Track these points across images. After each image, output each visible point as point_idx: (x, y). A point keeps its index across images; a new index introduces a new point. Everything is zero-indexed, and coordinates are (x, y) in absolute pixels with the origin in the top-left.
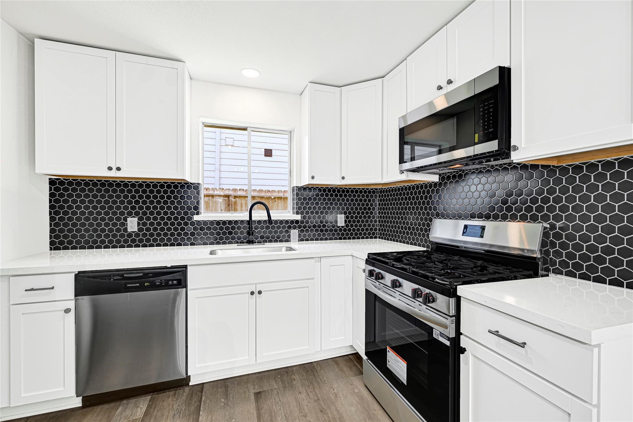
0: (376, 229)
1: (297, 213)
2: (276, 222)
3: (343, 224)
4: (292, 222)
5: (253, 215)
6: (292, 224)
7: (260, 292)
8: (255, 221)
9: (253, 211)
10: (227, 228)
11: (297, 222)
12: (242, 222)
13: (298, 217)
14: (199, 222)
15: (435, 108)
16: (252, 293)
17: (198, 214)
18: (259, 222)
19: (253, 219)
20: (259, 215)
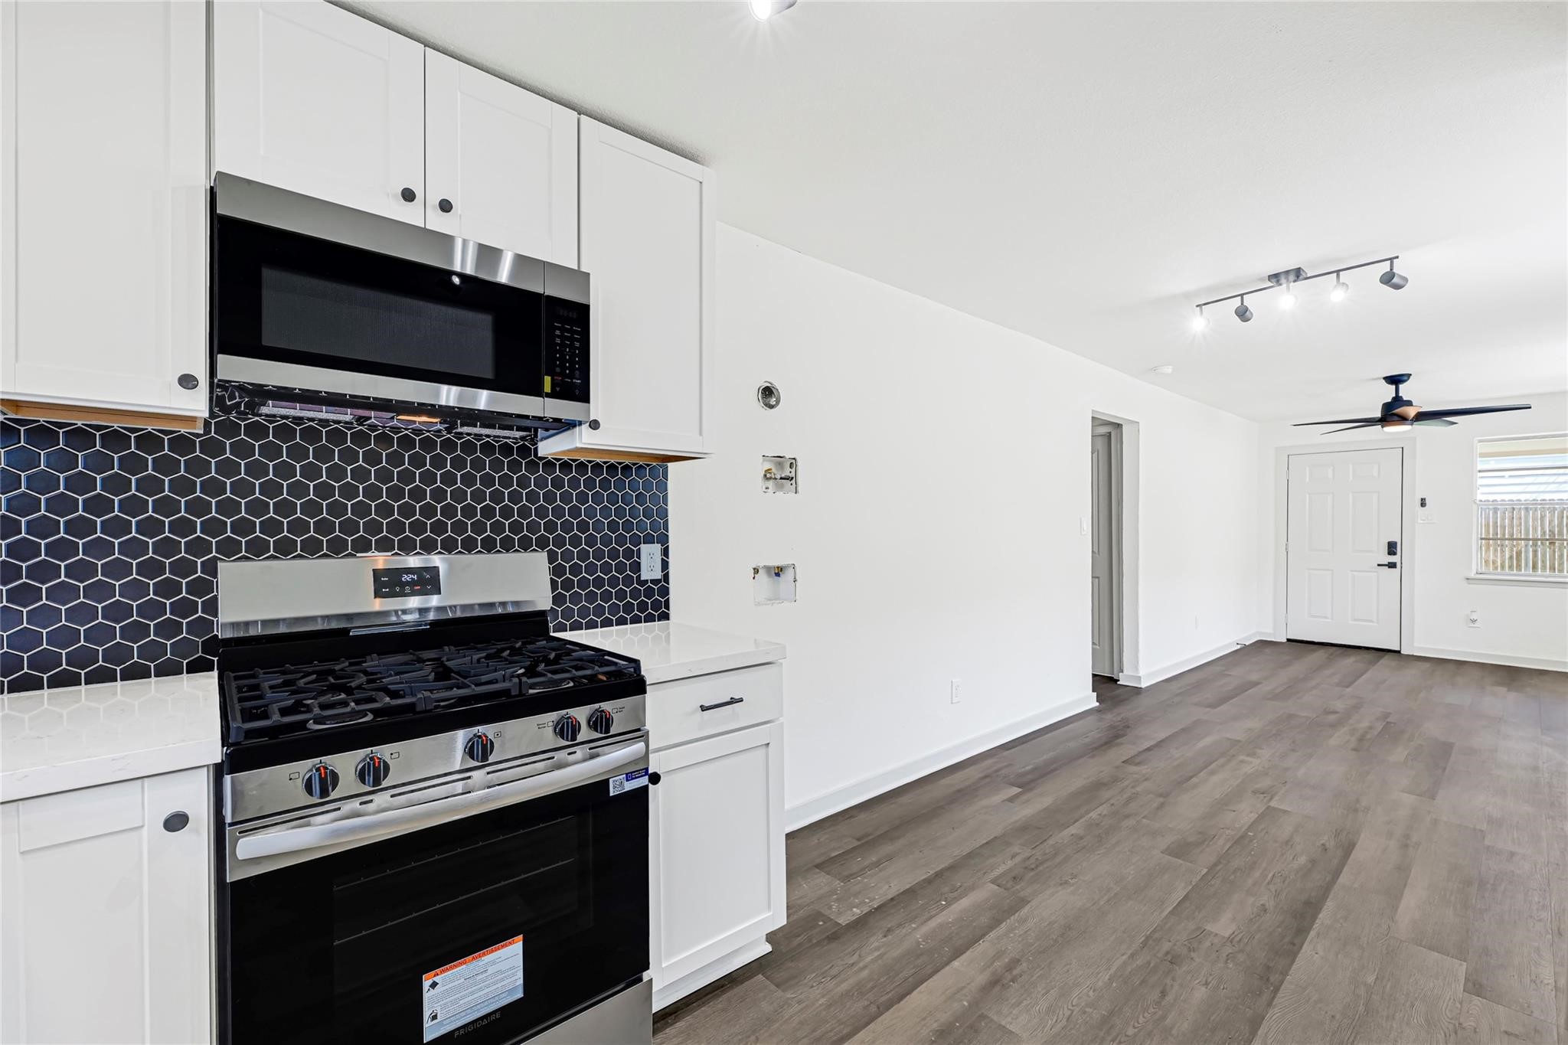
15: (453, 266)
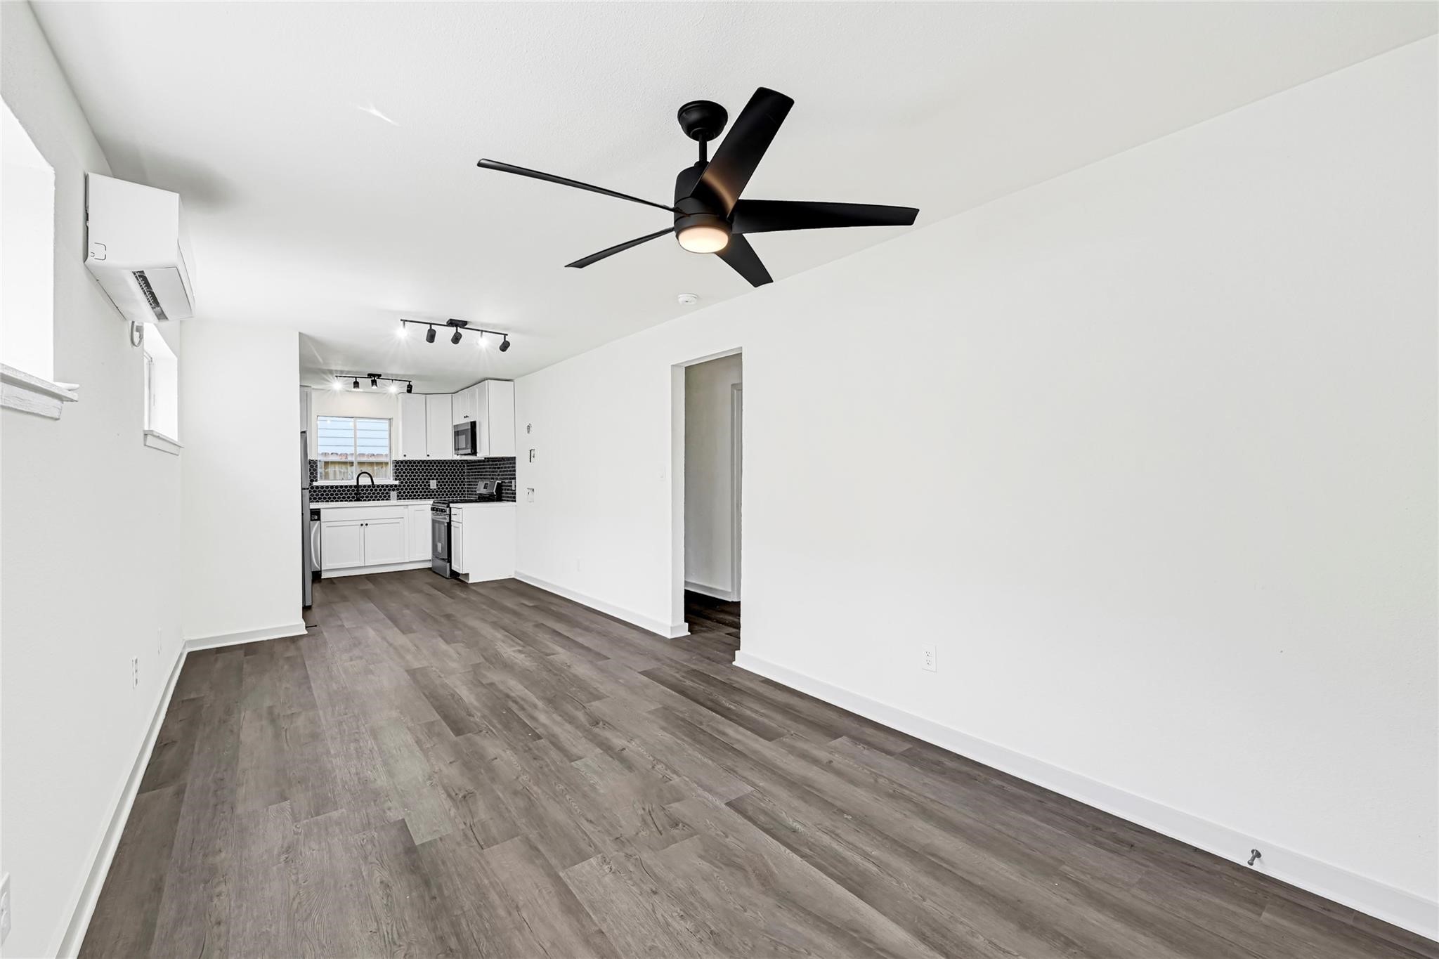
0: (464, 491)
1: (396, 479)
2: (378, 486)
3: (435, 487)
4: (391, 486)
5: (360, 481)
6: (392, 488)
7: (367, 525)
8: (361, 486)
9: (360, 478)
10: (339, 491)
11: (396, 486)
12: (351, 486)
13: (397, 483)
14: (317, 487)
16: (362, 525)
17: (316, 481)
18: (365, 486)
19: (360, 484)
20: (365, 481)
